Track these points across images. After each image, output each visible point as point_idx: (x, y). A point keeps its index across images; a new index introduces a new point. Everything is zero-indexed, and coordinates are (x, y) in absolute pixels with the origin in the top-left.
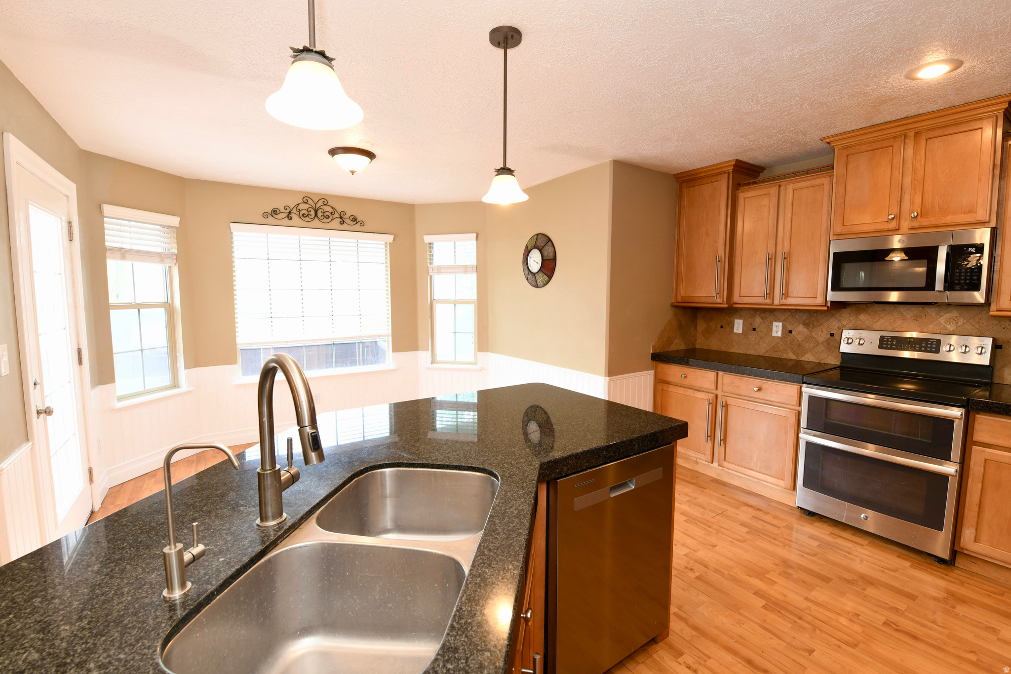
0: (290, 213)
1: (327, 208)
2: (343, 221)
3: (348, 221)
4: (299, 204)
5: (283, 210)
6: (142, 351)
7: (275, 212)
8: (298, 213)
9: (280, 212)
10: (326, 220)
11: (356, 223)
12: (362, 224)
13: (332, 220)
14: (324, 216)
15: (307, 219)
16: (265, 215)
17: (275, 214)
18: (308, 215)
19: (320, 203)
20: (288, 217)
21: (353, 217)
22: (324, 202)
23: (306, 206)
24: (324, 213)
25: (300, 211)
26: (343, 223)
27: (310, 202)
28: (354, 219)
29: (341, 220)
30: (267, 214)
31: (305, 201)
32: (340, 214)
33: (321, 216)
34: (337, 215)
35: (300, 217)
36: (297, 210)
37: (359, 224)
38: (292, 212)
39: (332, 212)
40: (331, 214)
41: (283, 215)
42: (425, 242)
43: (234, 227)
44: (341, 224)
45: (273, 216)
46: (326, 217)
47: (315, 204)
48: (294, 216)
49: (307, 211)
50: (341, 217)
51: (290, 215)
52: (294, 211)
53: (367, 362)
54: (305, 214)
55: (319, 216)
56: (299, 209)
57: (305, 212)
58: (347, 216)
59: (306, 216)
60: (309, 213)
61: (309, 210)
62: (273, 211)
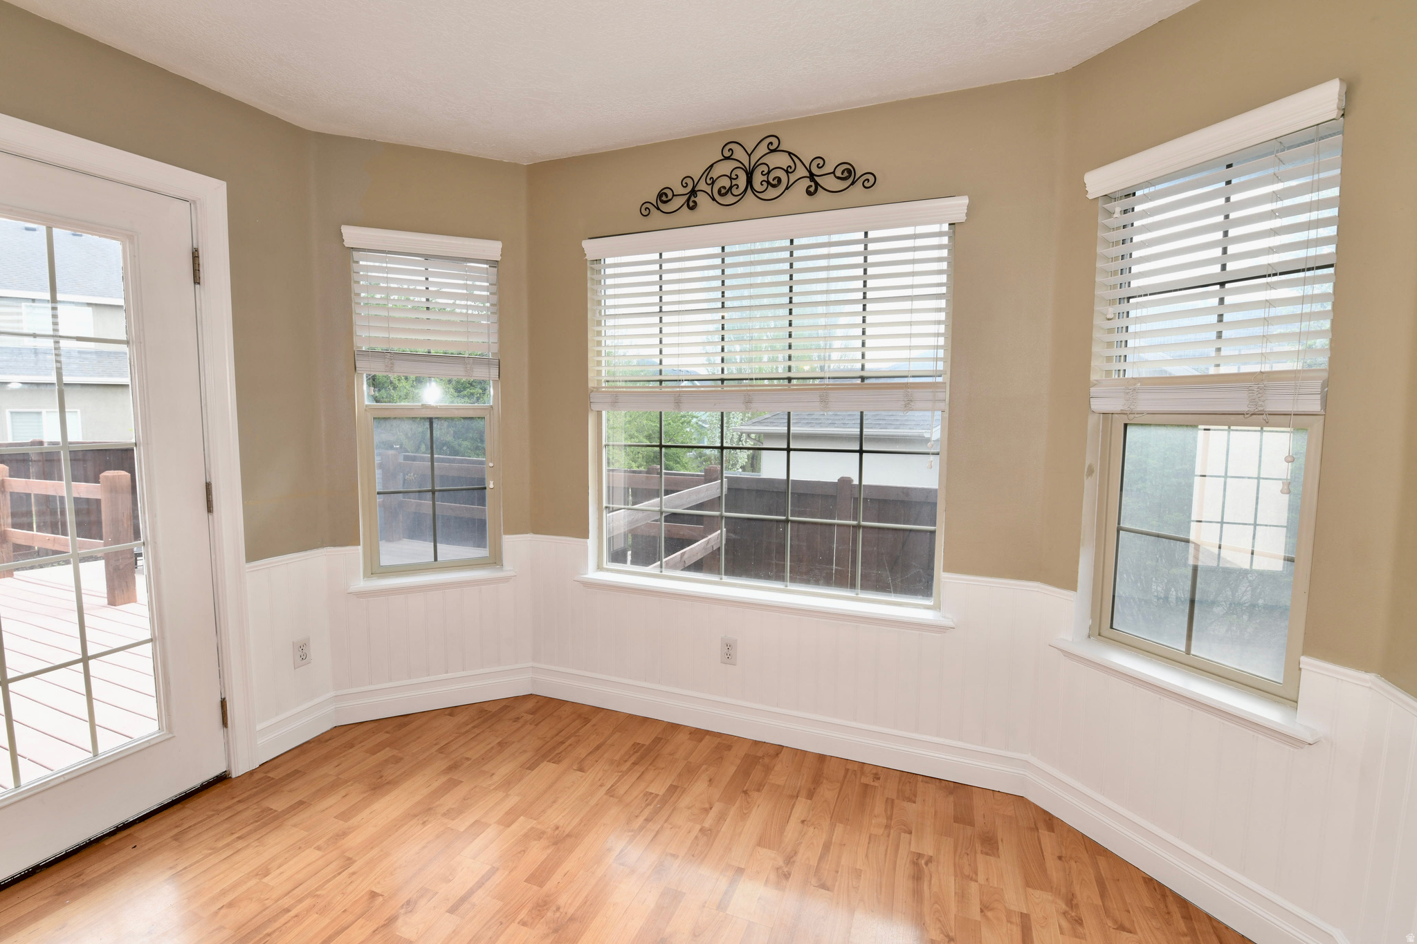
0: (693, 192)
1: (782, 160)
2: (817, 184)
3: (830, 182)
4: (712, 166)
5: (679, 189)
6: (434, 494)
7: (663, 197)
8: (708, 189)
9: (674, 195)
10: (772, 193)
11: (853, 183)
12: (870, 181)
13: (787, 188)
14: (768, 182)
15: (729, 199)
16: (645, 210)
17: (664, 202)
18: (731, 187)
19: (763, 149)
20: (688, 205)
21: (848, 167)
22: (771, 143)
23: (726, 167)
24: (769, 172)
25: (713, 183)
26: (816, 190)
27: (739, 154)
28: (849, 174)
29: (813, 184)
30: (648, 205)
31: (727, 154)
32: (808, 168)
33: (762, 185)
34: (801, 172)
35: (714, 199)
36: (709, 182)
37: (859, 184)
38: (696, 189)
39: (790, 166)
40: (787, 172)
41: (678, 202)
42: (1090, 197)
43: (591, 248)
44: (809, 193)
45: (658, 209)
46: (775, 182)
47: (750, 156)
48: (702, 199)
49: (731, 178)
50: (812, 176)
51: (693, 198)
52: (702, 186)
53: (876, 584)
54: (724, 187)
55: (757, 186)
56: (712, 178)
57: (726, 182)
58: (829, 168)
59: (726, 194)
60: (734, 182)
61: (734, 176)
62: (661, 195)
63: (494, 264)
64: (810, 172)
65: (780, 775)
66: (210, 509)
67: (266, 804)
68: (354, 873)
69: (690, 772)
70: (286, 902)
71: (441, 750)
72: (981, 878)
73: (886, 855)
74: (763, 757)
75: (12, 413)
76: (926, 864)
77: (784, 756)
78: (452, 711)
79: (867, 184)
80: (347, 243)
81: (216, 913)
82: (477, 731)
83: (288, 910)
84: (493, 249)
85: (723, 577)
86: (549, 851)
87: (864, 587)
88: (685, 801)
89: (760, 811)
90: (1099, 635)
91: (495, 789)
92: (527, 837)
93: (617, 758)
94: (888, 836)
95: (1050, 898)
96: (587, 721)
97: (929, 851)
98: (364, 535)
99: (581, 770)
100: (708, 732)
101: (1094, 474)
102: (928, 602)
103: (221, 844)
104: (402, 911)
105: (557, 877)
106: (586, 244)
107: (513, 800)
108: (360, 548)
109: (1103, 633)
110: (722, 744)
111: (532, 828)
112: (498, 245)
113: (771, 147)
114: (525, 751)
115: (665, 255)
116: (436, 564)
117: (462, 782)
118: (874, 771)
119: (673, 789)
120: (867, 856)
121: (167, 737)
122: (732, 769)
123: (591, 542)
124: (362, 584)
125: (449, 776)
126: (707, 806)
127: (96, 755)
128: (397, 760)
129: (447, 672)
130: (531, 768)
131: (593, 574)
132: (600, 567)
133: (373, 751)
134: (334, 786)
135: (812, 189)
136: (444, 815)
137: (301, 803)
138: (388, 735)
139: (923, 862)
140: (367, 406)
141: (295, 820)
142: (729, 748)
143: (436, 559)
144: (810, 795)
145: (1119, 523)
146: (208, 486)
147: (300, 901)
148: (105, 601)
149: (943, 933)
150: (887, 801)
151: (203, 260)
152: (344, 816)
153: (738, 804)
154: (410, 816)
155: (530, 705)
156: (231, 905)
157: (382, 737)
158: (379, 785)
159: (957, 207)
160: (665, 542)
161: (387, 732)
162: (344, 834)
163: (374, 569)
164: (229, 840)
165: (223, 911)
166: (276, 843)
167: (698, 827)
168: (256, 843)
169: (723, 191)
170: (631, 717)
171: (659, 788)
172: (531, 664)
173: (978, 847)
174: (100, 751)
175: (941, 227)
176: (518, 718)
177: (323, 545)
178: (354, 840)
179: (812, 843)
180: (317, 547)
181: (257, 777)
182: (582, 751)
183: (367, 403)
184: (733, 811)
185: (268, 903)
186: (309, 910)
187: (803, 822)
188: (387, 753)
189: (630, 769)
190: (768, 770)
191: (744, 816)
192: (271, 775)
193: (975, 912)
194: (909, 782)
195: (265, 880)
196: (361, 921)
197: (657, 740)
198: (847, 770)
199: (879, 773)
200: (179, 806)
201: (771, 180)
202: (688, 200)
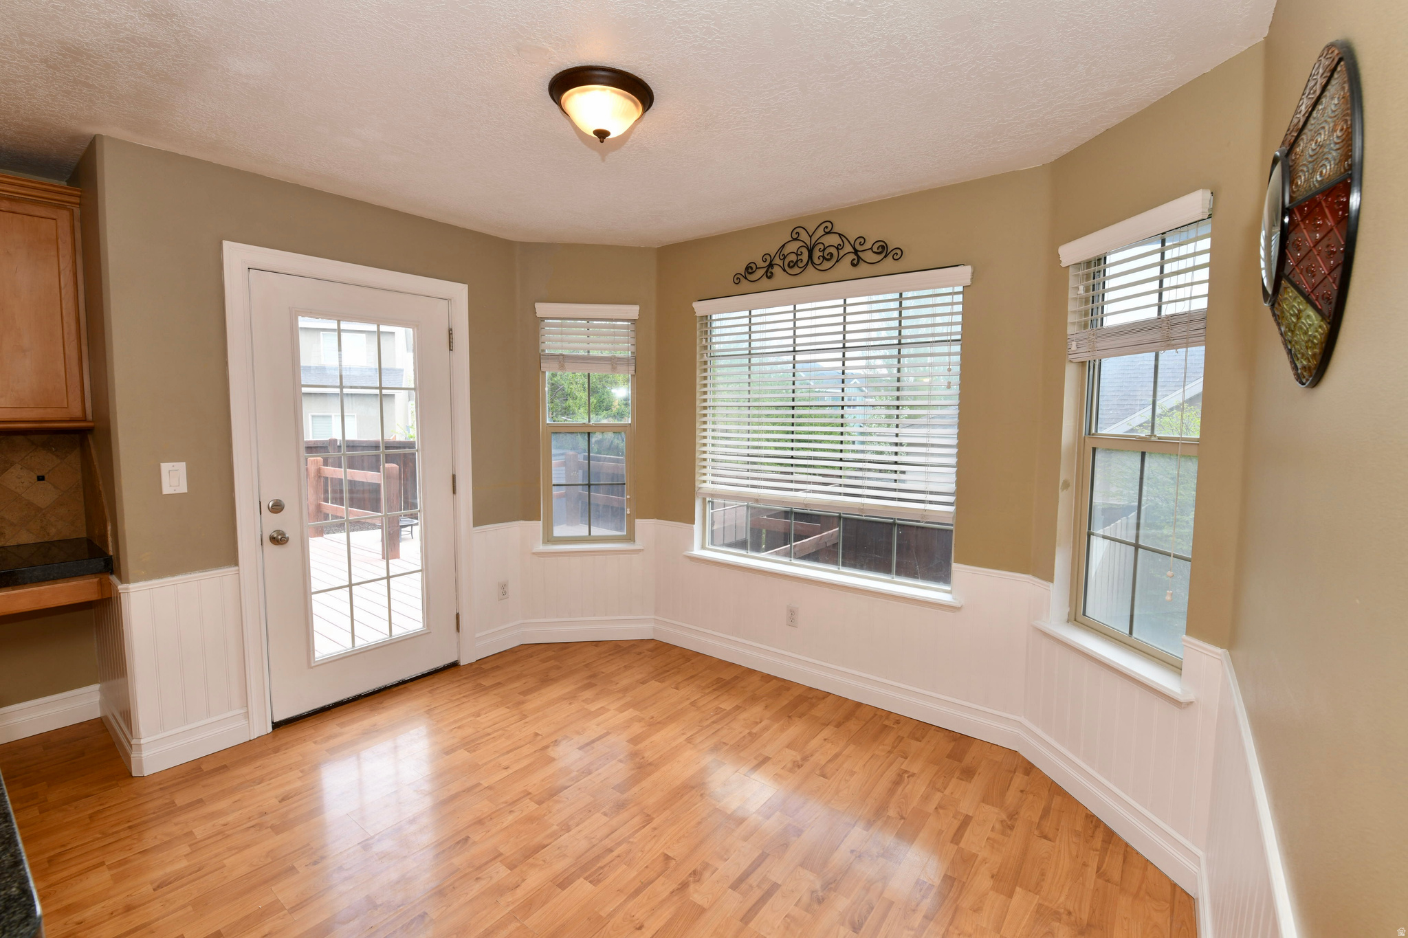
0: (771, 265)
1: (833, 240)
2: (859, 257)
3: (869, 256)
4: (784, 245)
5: (760, 264)
6: (589, 487)
7: (749, 269)
8: (781, 263)
9: (757, 268)
10: (827, 265)
11: (885, 256)
12: (898, 254)
13: (837, 261)
14: (824, 257)
15: (796, 270)
16: (737, 279)
17: (750, 273)
18: (797, 261)
19: (820, 232)
20: (767, 276)
21: (883, 244)
22: (827, 227)
23: (793, 247)
24: (824, 249)
25: (784, 259)
26: (858, 262)
27: (804, 236)
28: (883, 249)
29: (855, 257)
30: (739, 276)
31: (795, 236)
32: (853, 244)
33: (819, 259)
34: (848, 248)
35: (784, 270)
36: (782, 258)
37: (890, 257)
38: (773, 263)
39: (840, 244)
40: (837, 248)
41: (761, 272)
42: (1063, 265)
43: (700, 308)
44: (854, 265)
45: (746, 278)
46: (828, 257)
47: (811, 237)
48: (777, 270)
49: (797, 254)
50: (856, 252)
51: (770, 270)
52: (777, 261)
53: (906, 570)
54: (792, 261)
55: (816, 261)
56: (784, 254)
57: (793, 258)
58: (868, 245)
59: (793, 266)
60: (799, 257)
61: (799, 253)
62: (747, 268)
63: (633, 321)
64: (854, 248)
65: (820, 711)
66: (454, 492)
67: (479, 681)
68: (527, 723)
69: (754, 699)
70: (489, 730)
71: (586, 666)
72: (947, 792)
73: (879, 767)
74: (812, 698)
75: (313, 416)
76: (908, 777)
77: (829, 699)
78: (597, 644)
79: (895, 257)
80: (538, 315)
81: (452, 730)
82: (611, 657)
83: (489, 734)
84: (633, 311)
85: (792, 559)
86: (644, 729)
87: (898, 573)
88: (745, 715)
89: (796, 729)
90: (1075, 620)
91: (617, 692)
92: (632, 720)
93: (704, 685)
94: (887, 757)
95: (997, 811)
96: (688, 660)
97: (914, 769)
98: (544, 513)
99: (676, 688)
100: (775, 678)
101: (1069, 488)
102: (947, 588)
103: (454, 698)
104: (552, 744)
105: (647, 742)
106: (696, 305)
107: (628, 699)
108: (541, 522)
109: (1078, 619)
110: (784, 686)
111: (636, 716)
112: (636, 308)
113: (827, 230)
114: (641, 673)
115: (753, 312)
116: (590, 539)
117: (596, 685)
118: (897, 719)
119: (737, 708)
120: (864, 765)
121: (427, 631)
122: (786, 702)
123: (697, 527)
124: (541, 548)
125: (589, 681)
126: (758, 720)
127: (391, 636)
128: (559, 668)
129: (594, 615)
130: (643, 683)
131: (697, 551)
132: (703, 547)
133: (544, 661)
134: (519, 677)
135: (855, 262)
136: (583, 701)
137: (499, 683)
138: (553, 653)
139: (906, 775)
140: (548, 424)
141: (495, 692)
142: (788, 689)
143: (590, 534)
144: (838, 725)
145: (1089, 528)
146: (454, 477)
147: (496, 731)
148: (381, 556)
149: (899, 814)
150: (897, 738)
151: (455, 336)
152: (525, 693)
153: (781, 722)
154: (562, 698)
155: (651, 646)
156: (459, 727)
157: (550, 653)
158: (546, 680)
159: (965, 273)
160: (751, 530)
161: (554, 652)
162: (523, 703)
163: (549, 539)
164: (458, 697)
165: (455, 730)
166: (484, 701)
167: (748, 731)
168: (473, 701)
169: (792, 264)
170: (721, 661)
171: (727, 705)
172: (653, 617)
173: (957, 774)
174: (393, 634)
175: (953, 289)
176: (641, 653)
177: (518, 520)
178: (529, 706)
179: (827, 753)
180: (514, 520)
181: (474, 667)
182: (679, 678)
183: (548, 422)
184: (776, 726)
185: (479, 729)
186: (501, 736)
187: (825, 740)
188: (553, 663)
189: (709, 693)
190: (812, 706)
191: (782, 730)
192: (482, 667)
193: (931, 807)
194: (922, 729)
195: (478, 719)
196: (528, 746)
197: (736, 678)
198: (875, 715)
199: (899, 720)
200: (431, 676)
201: (825, 255)
202: (767, 272)
